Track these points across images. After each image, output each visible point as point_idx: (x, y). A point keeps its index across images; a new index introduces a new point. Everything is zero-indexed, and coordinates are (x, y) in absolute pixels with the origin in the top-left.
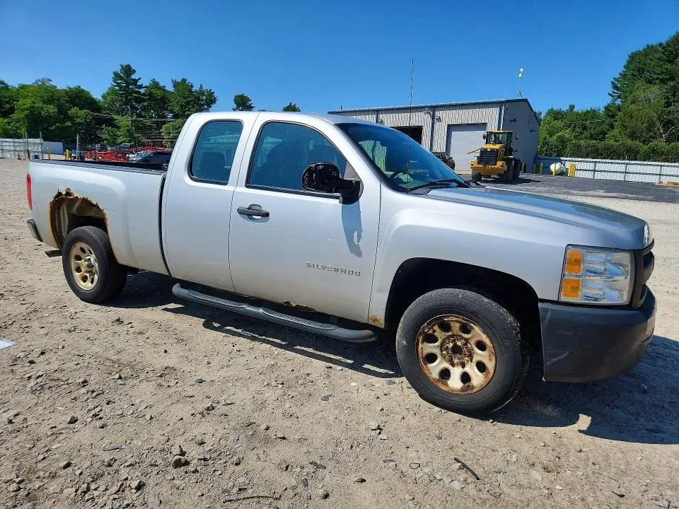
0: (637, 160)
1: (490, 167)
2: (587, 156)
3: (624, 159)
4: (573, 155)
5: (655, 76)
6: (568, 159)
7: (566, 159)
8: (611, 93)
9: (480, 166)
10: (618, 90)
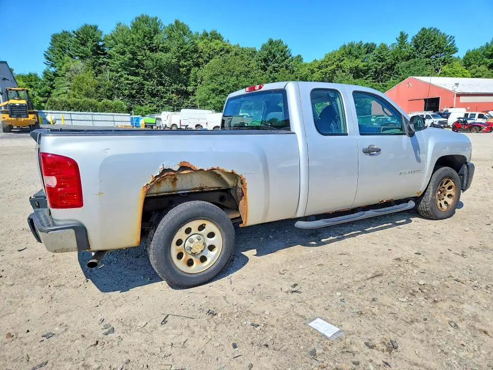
0: (98, 112)
1: (23, 119)
2: (63, 109)
3: (89, 111)
4: (52, 108)
5: (77, 54)
6: (49, 111)
7: (47, 111)
8: (46, 62)
9: (13, 119)
10: (50, 61)
